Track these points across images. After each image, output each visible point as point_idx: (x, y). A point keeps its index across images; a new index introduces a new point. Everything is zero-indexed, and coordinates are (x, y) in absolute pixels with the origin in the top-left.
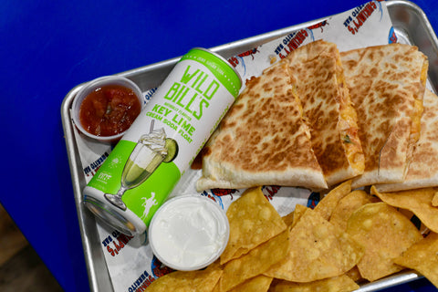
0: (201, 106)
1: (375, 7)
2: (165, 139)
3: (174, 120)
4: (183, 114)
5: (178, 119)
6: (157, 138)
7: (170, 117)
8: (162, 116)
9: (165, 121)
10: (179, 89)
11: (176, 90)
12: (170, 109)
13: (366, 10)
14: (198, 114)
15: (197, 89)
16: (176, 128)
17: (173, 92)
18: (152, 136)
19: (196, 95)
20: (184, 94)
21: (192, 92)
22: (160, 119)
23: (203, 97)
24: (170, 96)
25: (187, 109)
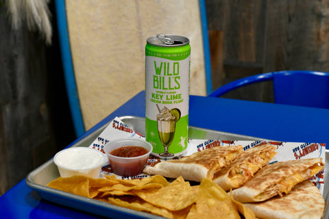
0: (176, 81)
1: (317, 148)
2: (170, 112)
3: (167, 99)
4: (170, 93)
5: (169, 97)
6: (165, 114)
7: (164, 99)
8: (160, 100)
9: (164, 102)
10: (159, 80)
11: (157, 81)
12: (161, 94)
13: (310, 147)
14: (177, 87)
15: (168, 75)
16: (171, 103)
17: (156, 82)
18: (162, 114)
19: (170, 78)
20: (163, 82)
21: (167, 78)
22: (160, 102)
23: (174, 76)
24: (156, 86)
25: (170, 89)
